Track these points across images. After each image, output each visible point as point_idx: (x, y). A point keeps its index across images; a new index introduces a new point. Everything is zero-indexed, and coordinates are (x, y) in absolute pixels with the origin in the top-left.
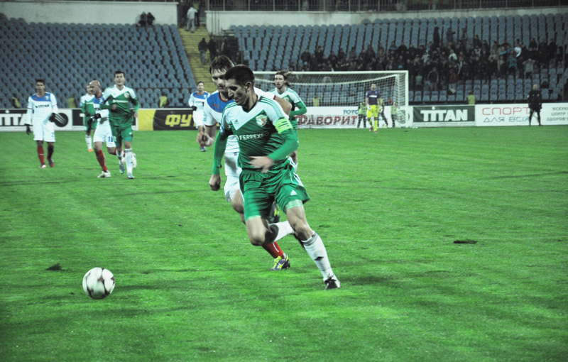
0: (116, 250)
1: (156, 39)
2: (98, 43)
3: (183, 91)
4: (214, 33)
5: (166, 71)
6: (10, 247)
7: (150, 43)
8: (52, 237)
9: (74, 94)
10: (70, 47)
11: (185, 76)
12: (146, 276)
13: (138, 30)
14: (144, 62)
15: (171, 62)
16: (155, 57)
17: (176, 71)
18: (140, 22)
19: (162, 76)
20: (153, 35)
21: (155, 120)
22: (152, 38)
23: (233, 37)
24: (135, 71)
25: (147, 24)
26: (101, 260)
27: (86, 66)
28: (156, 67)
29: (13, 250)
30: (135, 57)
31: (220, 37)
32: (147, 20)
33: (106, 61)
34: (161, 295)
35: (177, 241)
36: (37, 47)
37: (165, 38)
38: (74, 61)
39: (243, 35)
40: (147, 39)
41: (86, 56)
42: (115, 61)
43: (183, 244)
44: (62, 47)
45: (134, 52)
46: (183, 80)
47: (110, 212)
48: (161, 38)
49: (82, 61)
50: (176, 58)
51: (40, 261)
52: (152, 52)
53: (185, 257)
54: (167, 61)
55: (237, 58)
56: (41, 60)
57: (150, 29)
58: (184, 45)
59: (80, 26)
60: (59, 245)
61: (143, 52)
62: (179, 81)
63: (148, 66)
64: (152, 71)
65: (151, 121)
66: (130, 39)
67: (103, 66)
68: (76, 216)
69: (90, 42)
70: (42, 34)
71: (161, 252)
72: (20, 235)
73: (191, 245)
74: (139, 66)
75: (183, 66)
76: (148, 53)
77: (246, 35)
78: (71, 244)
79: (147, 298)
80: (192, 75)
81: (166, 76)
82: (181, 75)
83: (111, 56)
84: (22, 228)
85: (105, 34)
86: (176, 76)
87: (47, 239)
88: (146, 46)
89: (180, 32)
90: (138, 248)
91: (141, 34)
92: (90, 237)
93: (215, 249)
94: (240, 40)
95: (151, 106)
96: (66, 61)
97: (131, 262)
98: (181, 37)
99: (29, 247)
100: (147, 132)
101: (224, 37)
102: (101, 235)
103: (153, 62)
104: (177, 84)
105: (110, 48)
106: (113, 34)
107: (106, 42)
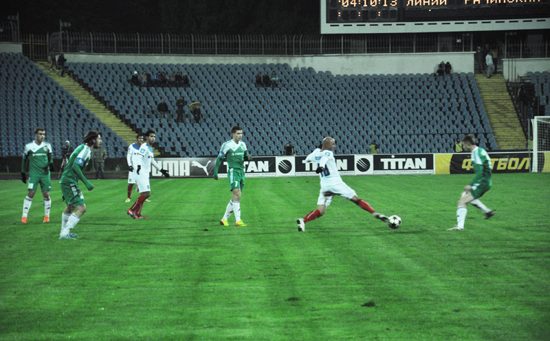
0: (425, 288)
1: (453, 87)
2: (397, 92)
3: (479, 136)
4: (510, 80)
5: (462, 117)
6: (327, 284)
7: (448, 91)
8: (363, 275)
9: (375, 141)
10: (371, 97)
11: (481, 121)
12: (457, 313)
13: (436, 79)
14: (441, 109)
15: (468, 108)
16: (452, 104)
17: (472, 117)
18: (438, 71)
19: (458, 122)
20: (450, 84)
21: (452, 165)
22: (449, 87)
23: (529, 83)
24: (433, 118)
25: (445, 73)
26: (412, 298)
27: (386, 114)
28: (453, 113)
29: (330, 287)
30: (432, 105)
31: (517, 83)
32: (445, 69)
33: (406, 109)
34: (474, 333)
35: (484, 280)
36: (342, 97)
37: (462, 86)
38: (375, 110)
39: (539, 81)
40: (445, 87)
41: (386, 105)
42: (413, 109)
43: (490, 283)
44: (364, 97)
45: (432, 100)
46: (479, 125)
47: (416, 251)
48: (458, 86)
49: (383, 110)
50: (472, 104)
51: (355, 297)
52: (449, 99)
53: (493, 296)
54: (463, 107)
55: (533, 104)
56: (345, 110)
57: (447, 78)
58: (480, 92)
59: (382, 77)
60: (371, 283)
61: (440, 100)
62: (474, 126)
63: (445, 113)
64: (448, 117)
65: (448, 165)
66: (428, 87)
67: (402, 114)
68: (384, 256)
69: (390, 92)
70: (346, 85)
71: (468, 291)
72: (335, 273)
73: (498, 284)
74: (436, 113)
75: (479, 112)
76: (445, 100)
77: (543, 81)
78: (382, 282)
79: (460, 335)
80: (488, 121)
81: (463, 122)
82: (476, 121)
83: (410, 104)
84: (335, 266)
85: (405, 84)
86: (472, 122)
87: (360, 277)
88: (443, 94)
89: (476, 80)
90: (446, 287)
91: (438, 82)
92: (399, 275)
93: (522, 289)
94: (536, 86)
95: (447, 151)
96: (368, 109)
97: (441, 301)
98: (478, 84)
99: (343, 284)
100: (445, 176)
101: (520, 83)
102: (410, 274)
103: (450, 109)
104: (473, 129)
105: (409, 96)
106: (412, 83)
107: (405, 91)
